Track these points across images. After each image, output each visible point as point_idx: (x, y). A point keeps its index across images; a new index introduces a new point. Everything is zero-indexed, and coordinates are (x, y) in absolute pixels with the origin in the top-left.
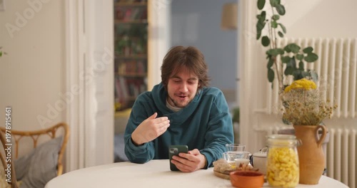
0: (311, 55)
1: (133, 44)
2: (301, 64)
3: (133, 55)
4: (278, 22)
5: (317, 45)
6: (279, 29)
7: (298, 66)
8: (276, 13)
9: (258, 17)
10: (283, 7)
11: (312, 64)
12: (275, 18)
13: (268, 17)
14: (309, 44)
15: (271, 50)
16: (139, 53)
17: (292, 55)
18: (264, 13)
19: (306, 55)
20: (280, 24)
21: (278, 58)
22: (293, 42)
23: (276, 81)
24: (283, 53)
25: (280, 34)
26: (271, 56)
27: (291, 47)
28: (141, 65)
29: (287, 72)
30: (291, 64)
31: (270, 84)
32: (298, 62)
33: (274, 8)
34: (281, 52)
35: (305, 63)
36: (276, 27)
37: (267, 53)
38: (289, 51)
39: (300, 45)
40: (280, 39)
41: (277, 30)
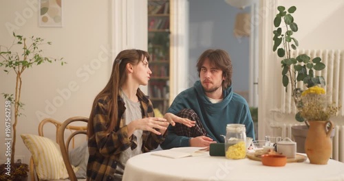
0: (319, 64)
1: (156, 51)
2: (311, 71)
3: (156, 60)
4: (291, 36)
5: (323, 55)
6: (292, 42)
7: (308, 73)
8: (289, 29)
9: (274, 32)
10: (296, 26)
11: (320, 71)
12: (289, 33)
13: (284, 32)
14: (317, 54)
15: (286, 60)
16: (161, 58)
18: (280, 30)
19: (314, 64)
20: (293, 39)
21: (292, 66)
22: (303, 53)
23: (290, 85)
24: (296, 62)
25: (294, 47)
26: (285, 65)
27: (302, 58)
28: (163, 69)
29: (299, 79)
30: (303, 71)
31: (285, 88)
32: (308, 70)
33: (288, 26)
34: (294, 61)
35: (314, 71)
36: (290, 41)
37: (282, 62)
38: (300, 61)
39: (309, 56)
40: (292, 50)
41: (290, 44)
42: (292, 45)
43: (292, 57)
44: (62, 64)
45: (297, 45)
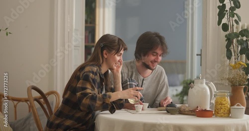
4: (234, 12)
6: (236, 18)
8: (233, 5)
9: (219, 7)
10: (239, 3)
12: (232, 9)
13: (227, 8)
15: (229, 34)
17: (245, 38)
18: (224, 6)
20: (236, 14)
21: (235, 41)
22: (245, 28)
23: (233, 57)
24: (239, 37)
25: (237, 22)
26: (229, 40)
27: (245, 32)
29: (242, 52)
30: (245, 46)
31: (228, 60)
33: (232, 2)
34: (237, 35)
36: (233, 17)
37: (226, 36)
38: (243, 36)
40: (235, 24)
41: (234, 19)
42: (235, 20)
43: (235, 31)
44: (7, 35)
45: (240, 21)
